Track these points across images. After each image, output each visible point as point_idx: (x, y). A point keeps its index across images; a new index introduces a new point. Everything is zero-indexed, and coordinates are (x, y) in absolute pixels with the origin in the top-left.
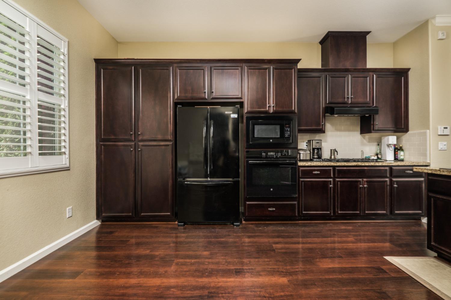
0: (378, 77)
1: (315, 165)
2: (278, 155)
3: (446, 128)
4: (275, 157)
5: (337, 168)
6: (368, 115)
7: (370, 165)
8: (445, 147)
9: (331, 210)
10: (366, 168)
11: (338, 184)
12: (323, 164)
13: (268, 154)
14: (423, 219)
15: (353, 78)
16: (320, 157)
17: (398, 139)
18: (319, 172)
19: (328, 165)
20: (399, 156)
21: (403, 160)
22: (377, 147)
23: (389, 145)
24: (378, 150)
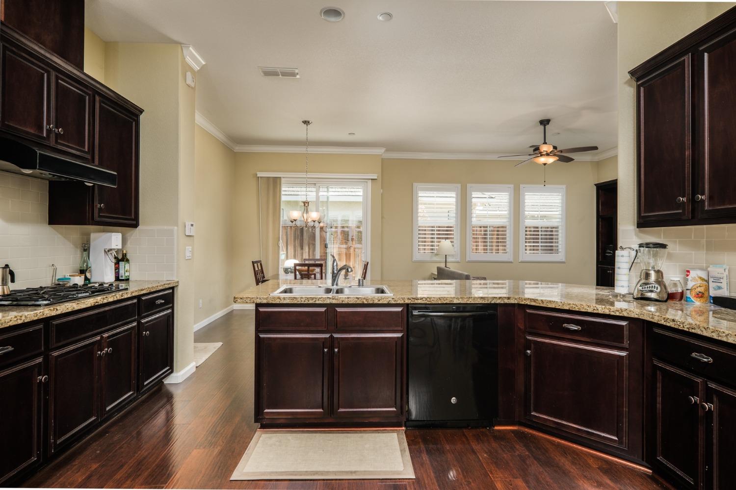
3: (192, 225)
7: (115, 299)
8: (191, 254)
10: (107, 308)
11: (57, 365)
17: (124, 239)
18: (9, 348)
20: (122, 272)
21: (128, 280)
22: (82, 255)
23: (108, 251)
24: (86, 261)
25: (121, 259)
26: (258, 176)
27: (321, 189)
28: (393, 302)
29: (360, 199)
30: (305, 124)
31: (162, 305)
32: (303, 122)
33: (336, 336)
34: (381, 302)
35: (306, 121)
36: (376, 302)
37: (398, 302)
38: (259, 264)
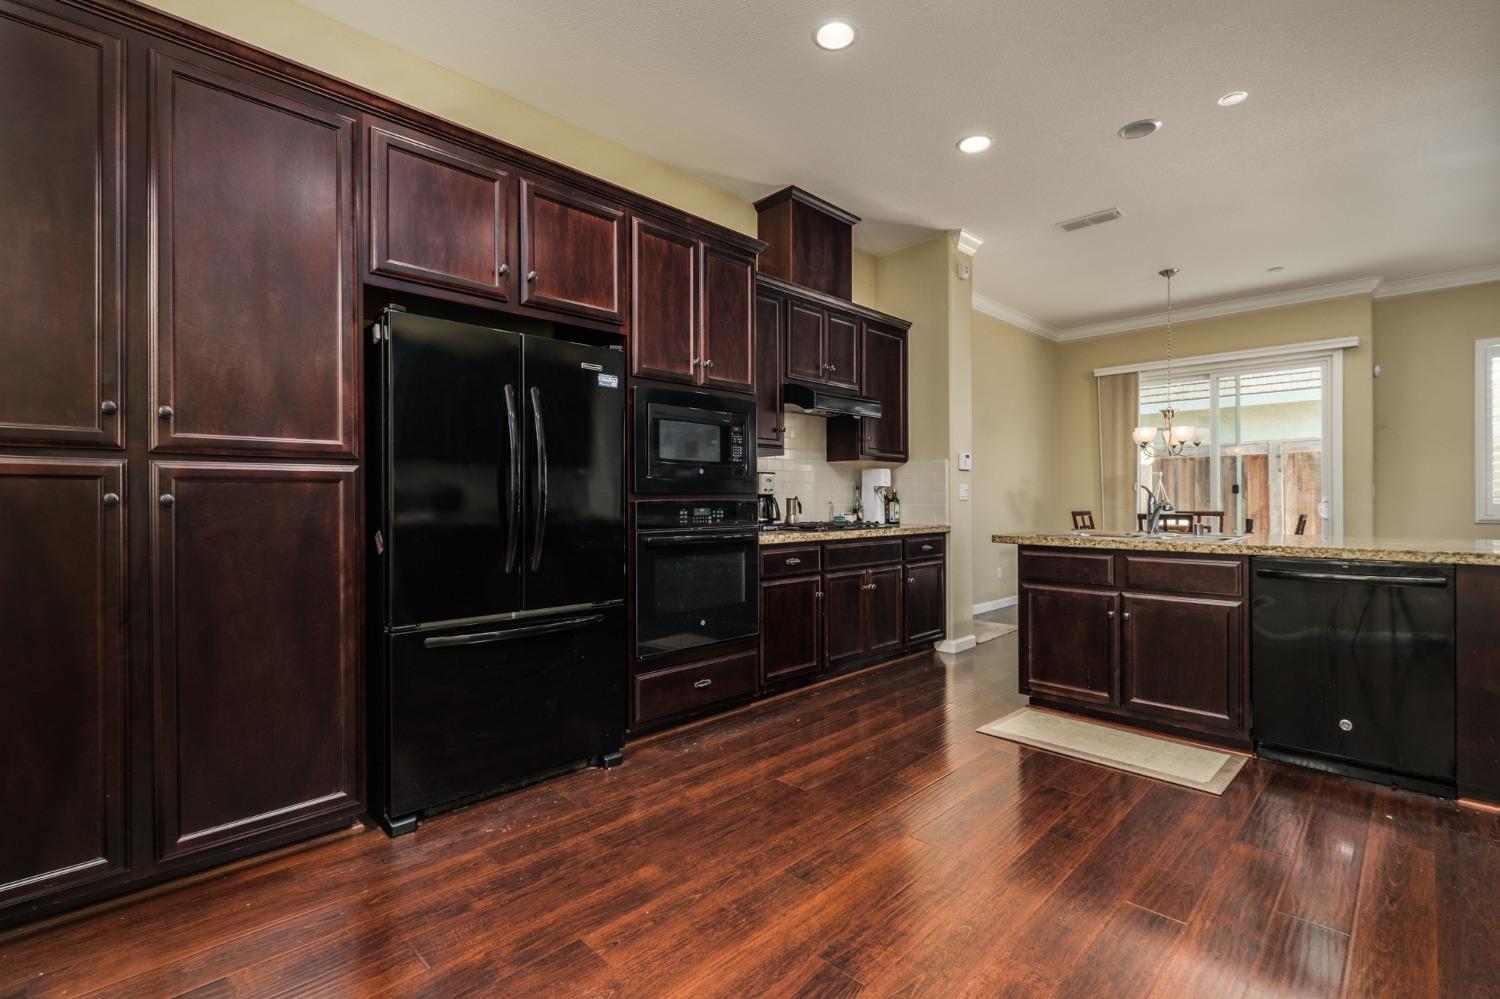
1: (791, 541)
2: (716, 514)
3: (967, 457)
4: (710, 522)
5: (828, 547)
8: (967, 494)
9: (818, 656)
10: (872, 543)
11: (829, 586)
12: (806, 537)
13: (693, 511)
14: (939, 646)
17: (893, 474)
18: (798, 561)
19: (814, 540)
20: (892, 513)
21: (898, 523)
22: (854, 493)
23: (877, 490)
24: (859, 499)
25: (891, 499)
26: (1096, 375)
27: (1222, 385)
28: (1220, 552)
29: (1316, 395)
30: (1164, 275)
31: (929, 552)
32: (1161, 273)
33: (1126, 595)
34: (1198, 551)
35: (1167, 271)
36: (1190, 549)
37: (1229, 552)
38: (1086, 517)
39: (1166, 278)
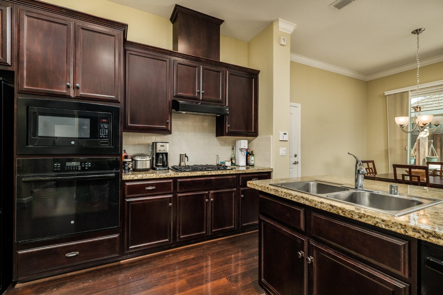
0: (230, 74)
1: (148, 178)
2: (85, 165)
3: (285, 134)
4: (79, 169)
5: (179, 180)
6: (220, 115)
7: (217, 174)
8: (285, 152)
9: (170, 236)
10: (213, 178)
11: (180, 200)
12: (160, 176)
13: (66, 164)
15: (205, 70)
16: (165, 165)
17: (249, 142)
18: (154, 188)
19: (166, 177)
20: (250, 161)
21: (253, 165)
23: (242, 150)
24: (233, 154)
26: (385, 95)
32: (413, 33)
35: (417, 30)
39: (416, 35)
